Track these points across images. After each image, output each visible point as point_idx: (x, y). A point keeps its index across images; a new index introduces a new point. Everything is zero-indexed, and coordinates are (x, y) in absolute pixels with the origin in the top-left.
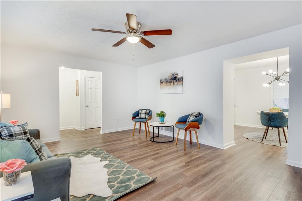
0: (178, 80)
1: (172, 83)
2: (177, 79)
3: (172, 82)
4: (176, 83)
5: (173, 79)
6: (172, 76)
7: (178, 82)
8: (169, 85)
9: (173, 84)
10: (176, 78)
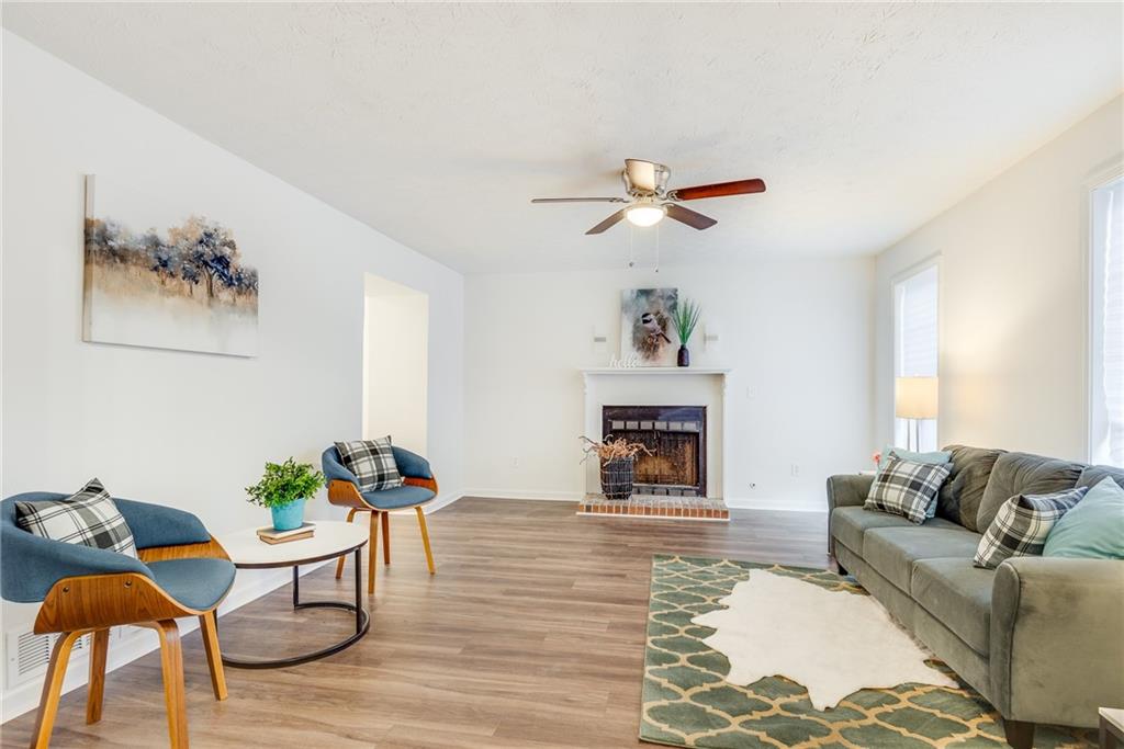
0: (239, 279)
1: (201, 289)
2: (232, 270)
3: (203, 280)
4: (226, 295)
5: (206, 264)
6: (201, 242)
7: (239, 293)
8: (180, 292)
9: (211, 293)
10: (222, 261)
